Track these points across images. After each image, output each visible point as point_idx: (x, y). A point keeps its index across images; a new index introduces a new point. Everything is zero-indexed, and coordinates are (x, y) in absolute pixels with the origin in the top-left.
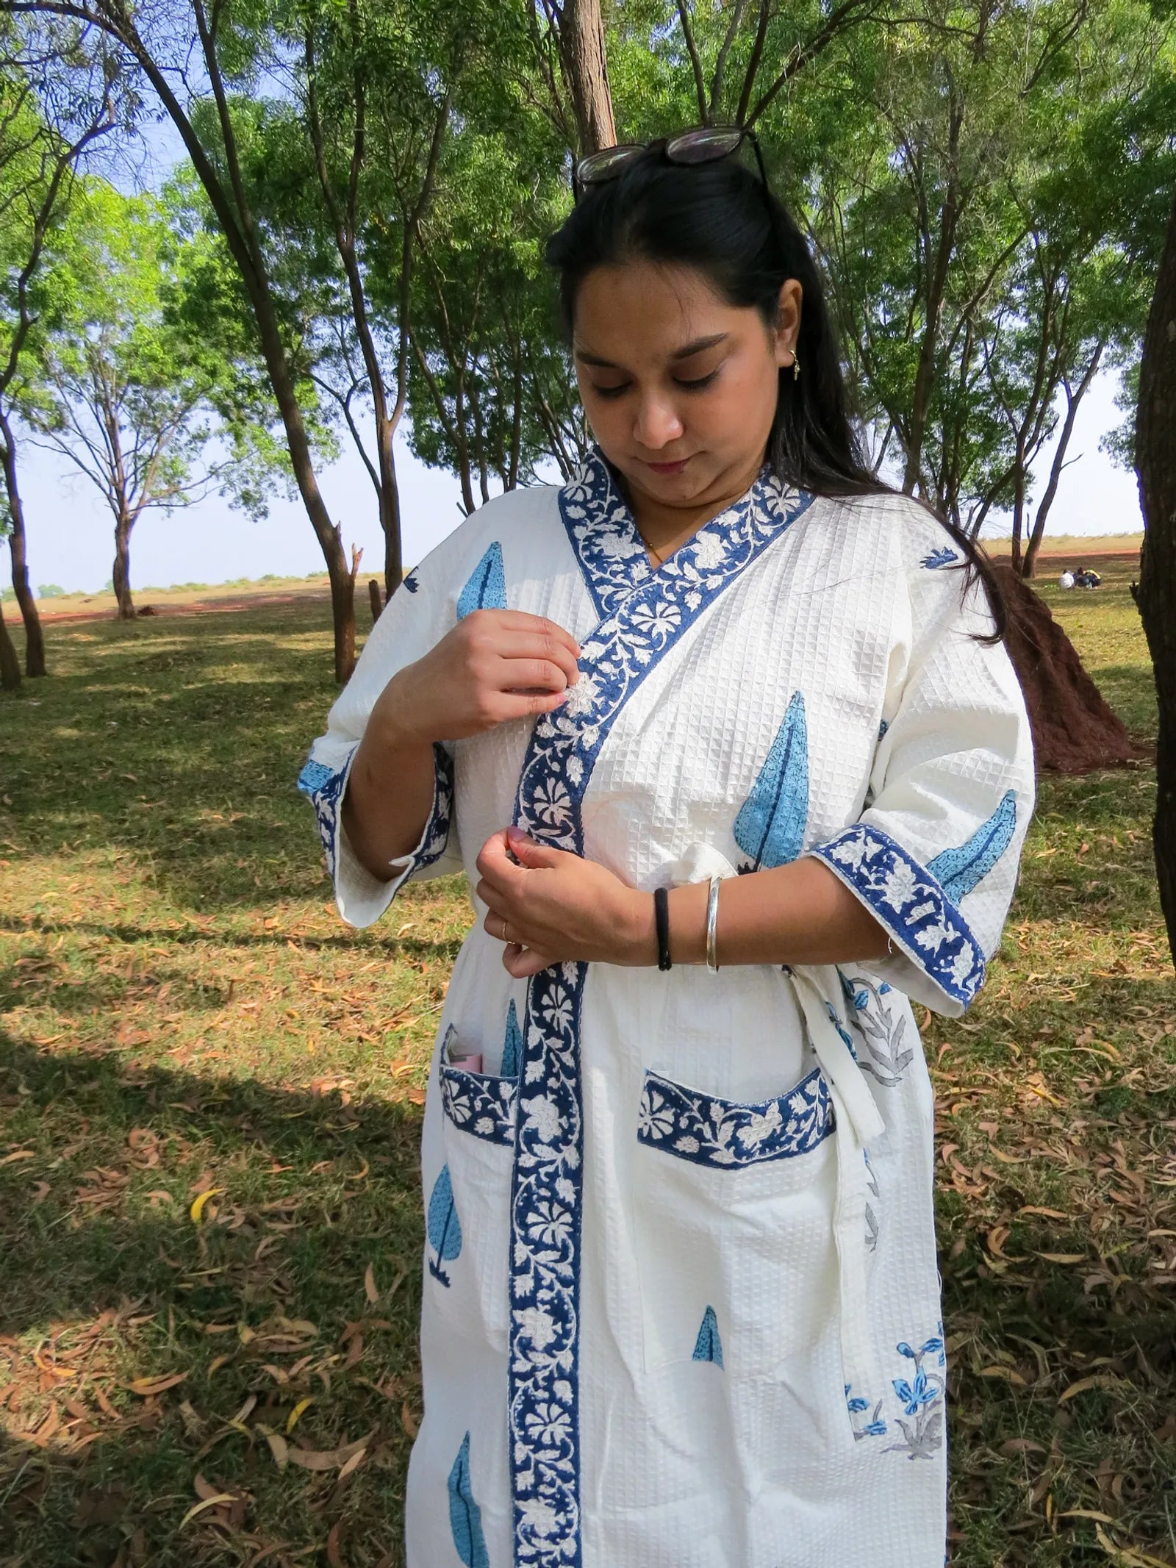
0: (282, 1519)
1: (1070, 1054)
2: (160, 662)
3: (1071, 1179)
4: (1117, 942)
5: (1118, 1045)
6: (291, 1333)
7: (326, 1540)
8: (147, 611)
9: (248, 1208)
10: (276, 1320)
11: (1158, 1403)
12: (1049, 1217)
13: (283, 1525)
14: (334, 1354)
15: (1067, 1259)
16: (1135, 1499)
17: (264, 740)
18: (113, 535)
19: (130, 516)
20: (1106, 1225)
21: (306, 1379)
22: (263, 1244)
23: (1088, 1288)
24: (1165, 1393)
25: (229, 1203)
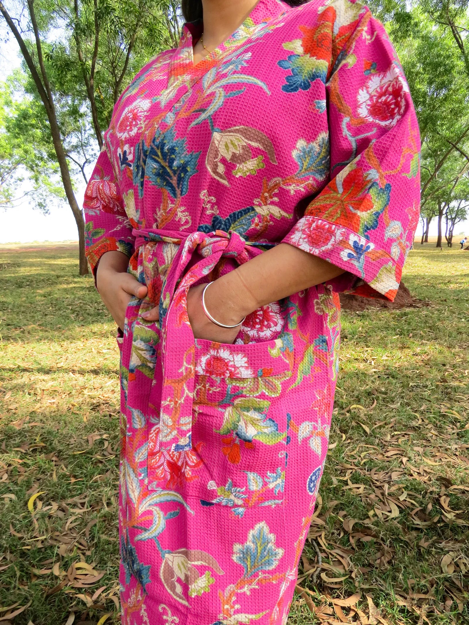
5: (458, 412)
9: (59, 502)
12: (466, 490)
21: (103, 601)
22: (70, 521)
25: (48, 499)
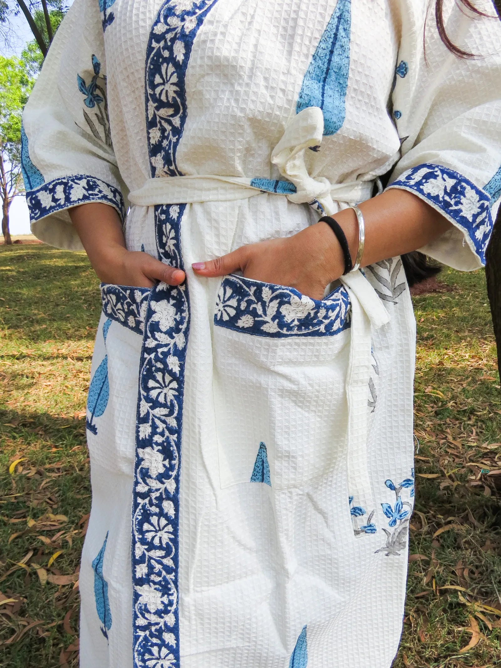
0: (40, 610)
1: (422, 396)
2: (20, 259)
3: (429, 444)
4: (439, 355)
5: (443, 392)
6: (54, 521)
7: (63, 619)
8: (17, 242)
9: (38, 467)
10: (47, 515)
11: (481, 535)
12: (420, 460)
13: (41, 613)
14: (75, 530)
15: (431, 476)
16: (475, 579)
17: (65, 286)
18: (1, 207)
19: (9, 200)
20: (446, 462)
21: (60, 542)
22: (44, 482)
23: (441, 487)
24: (483, 531)
25: (29, 465)
